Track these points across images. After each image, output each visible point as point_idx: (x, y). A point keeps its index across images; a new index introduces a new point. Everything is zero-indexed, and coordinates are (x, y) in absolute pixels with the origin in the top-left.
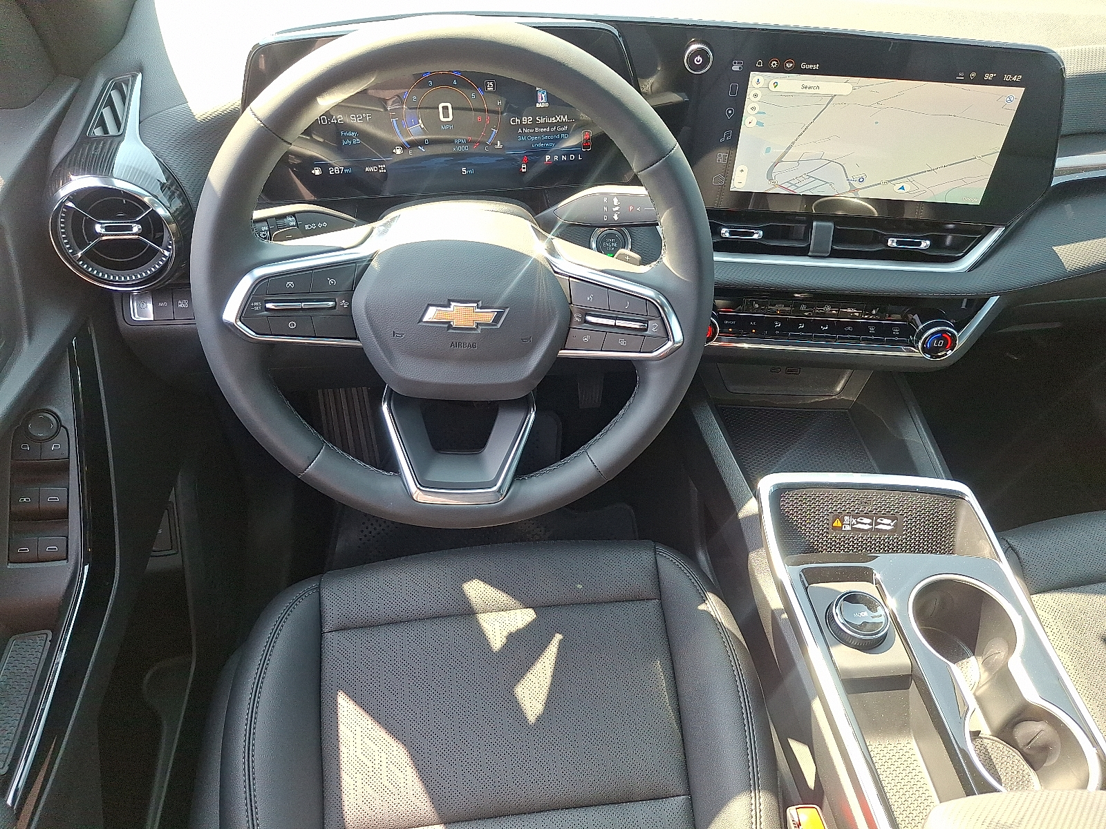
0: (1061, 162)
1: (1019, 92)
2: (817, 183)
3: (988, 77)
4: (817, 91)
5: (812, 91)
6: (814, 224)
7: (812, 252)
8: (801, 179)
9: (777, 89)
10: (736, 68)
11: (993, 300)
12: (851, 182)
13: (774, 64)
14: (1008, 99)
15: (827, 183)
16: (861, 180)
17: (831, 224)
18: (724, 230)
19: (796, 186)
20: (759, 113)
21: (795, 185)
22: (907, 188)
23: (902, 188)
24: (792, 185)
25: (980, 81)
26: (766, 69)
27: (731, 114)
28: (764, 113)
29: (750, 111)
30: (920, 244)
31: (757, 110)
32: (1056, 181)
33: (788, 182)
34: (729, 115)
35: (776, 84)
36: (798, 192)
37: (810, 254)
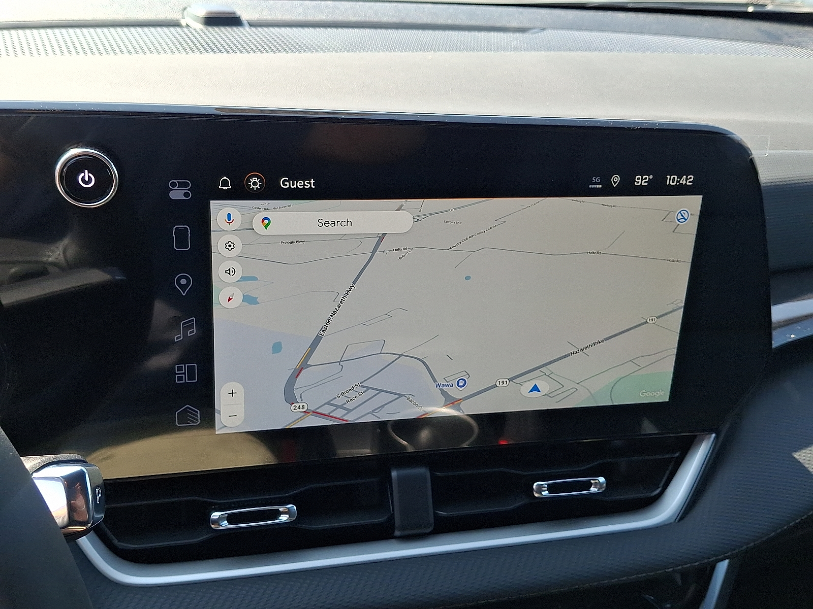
0: (780, 312)
1: (695, 202)
2: (383, 398)
3: (641, 180)
4: (348, 230)
5: (338, 230)
6: (394, 474)
7: (402, 528)
8: (351, 395)
9: (271, 230)
10: (177, 194)
11: (722, 567)
12: (445, 388)
13: (255, 182)
14: (680, 217)
15: (401, 395)
16: (462, 383)
17: (423, 471)
18: (216, 515)
19: (345, 409)
20: (243, 279)
21: (342, 407)
22: (544, 387)
23: (535, 388)
24: (337, 407)
25: (628, 189)
26: (240, 193)
27: (187, 284)
28: (255, 279)
29: (227, 278)
30: (588, 485)
31: (239, 274)
32: (779, 339)
33: (328, 403)
34: (183, 287)
35: (266, 221)
36: (351, 418)
37: (397, 533)
